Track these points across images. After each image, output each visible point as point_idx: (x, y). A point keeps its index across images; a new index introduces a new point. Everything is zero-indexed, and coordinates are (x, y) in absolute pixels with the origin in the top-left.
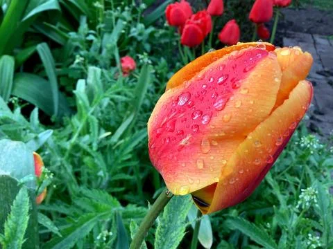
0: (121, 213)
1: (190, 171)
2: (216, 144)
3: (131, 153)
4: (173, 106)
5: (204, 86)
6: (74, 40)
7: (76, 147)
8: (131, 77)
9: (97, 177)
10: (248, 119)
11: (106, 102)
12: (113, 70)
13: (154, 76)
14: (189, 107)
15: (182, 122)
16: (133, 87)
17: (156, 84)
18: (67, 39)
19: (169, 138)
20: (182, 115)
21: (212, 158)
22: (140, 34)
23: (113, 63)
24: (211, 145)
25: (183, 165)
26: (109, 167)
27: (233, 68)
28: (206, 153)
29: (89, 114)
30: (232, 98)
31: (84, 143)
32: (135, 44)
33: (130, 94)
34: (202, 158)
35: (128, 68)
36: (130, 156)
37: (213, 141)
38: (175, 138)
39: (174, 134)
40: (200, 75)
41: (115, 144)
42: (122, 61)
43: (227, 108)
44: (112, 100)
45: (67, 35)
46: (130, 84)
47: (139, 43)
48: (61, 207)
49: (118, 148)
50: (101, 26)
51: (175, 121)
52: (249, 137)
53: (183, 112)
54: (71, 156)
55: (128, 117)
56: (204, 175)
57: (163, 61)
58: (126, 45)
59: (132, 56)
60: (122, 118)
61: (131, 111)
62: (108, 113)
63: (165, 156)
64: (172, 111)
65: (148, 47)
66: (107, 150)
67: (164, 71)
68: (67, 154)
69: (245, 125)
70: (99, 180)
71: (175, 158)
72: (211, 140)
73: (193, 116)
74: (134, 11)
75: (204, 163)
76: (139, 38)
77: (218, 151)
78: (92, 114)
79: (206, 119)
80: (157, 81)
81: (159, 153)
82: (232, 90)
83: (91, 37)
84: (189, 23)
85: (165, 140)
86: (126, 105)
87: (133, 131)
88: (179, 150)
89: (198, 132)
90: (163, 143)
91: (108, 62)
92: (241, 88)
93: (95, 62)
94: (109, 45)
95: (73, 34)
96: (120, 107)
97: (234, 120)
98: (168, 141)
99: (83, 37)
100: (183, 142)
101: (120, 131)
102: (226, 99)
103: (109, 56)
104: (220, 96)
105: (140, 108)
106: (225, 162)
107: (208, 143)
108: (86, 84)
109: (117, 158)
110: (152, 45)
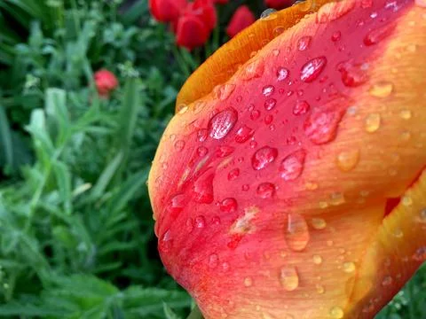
0: (120, 304)
1: (265, 297)
2: (322, 225)
3: (124, 210)
4: (199, 142)
5: (268, 90)
6: (25, 56)
7: (40, 212)
8: (112, 99)
9: (77, 254)
10: (402, 158)
11: (79, 138)
12: (85, 92)
13: (144, 95)
14: (240, 140)
15: (229, 177)
16: (115, 112)
17: (148, 105)
18: (13, 56)
19: (203, 218)
20: (226, 161)
21: (318, 260)
22: (118, 38)
23: (84, 82)
24: (312, 230)
25: (247, 282)
26: (93, 235)
27: (334, 40)
28: (302, 251)
29: (54, 160)
30: (351, 111)
31: (52, 203)
32: (112, 53)
33: (114, 123)
34: (293, 262)
35: (106, 88)
36: (123, 215)
37: (314, 220)
38: (218, 218)
39: (213, 209)
40: (251, 68)
41: (99, 199)
42: (96, 78)
43: (342, 135)
44: (88, 134)
45: (12, 50)
46: (111, 109)
47: (118, 50)
48: (29, 305)
49: (104, 205)
50: (61, 32)
51: (211, 177)
52: (406, 202)
53: (227, 155)
54: (35, 225)
55: (114, 156)
56: (302, 304)
57: (155, 72)
58: (100, 55)
59: (109, 69)
60: (105, 159)
61: (118, 147)
62: (85, 154)
63: (196, 259)
64: (198, 153)
65: (130, 54)
66: (88, 210)
67: (158, 86)
68: (28, 224)
69: (394, 173)
70: (81, 257)
71: (225, 265)
72: (309, 217)
73: (255, 162)
74: (106, 8)
75: (299, 275)
76: (118, 44)
77: (330, 243)
78: (60, 158)
79: (291, 166)
80: (151, 101)
81: (183, 253)
82: (345, 91)
83: (48, 49)
84: (185, 15)
85: (194, 223)
86: (109, 139)
87: (125, 176)
88: (232, 246)
89: (274, 198)
90: (189, 229)
91: (76, 82)
92: (373, 81)
93: (58, 83)
94: (75, 58)
95: (21, 48)
96: (101, 143)
97: (368, 165)
98: (200, 225)
99: (37, 51)
100: (238, 227)
101: (104, 180)
102: (337, 114)
103: (77, 72)
104: (316, 110)
105: (130, 141)
106: (351, 268)
107: (303, 225)
108: (46, 116)
109: (104, 221)
110: (137, 52)
